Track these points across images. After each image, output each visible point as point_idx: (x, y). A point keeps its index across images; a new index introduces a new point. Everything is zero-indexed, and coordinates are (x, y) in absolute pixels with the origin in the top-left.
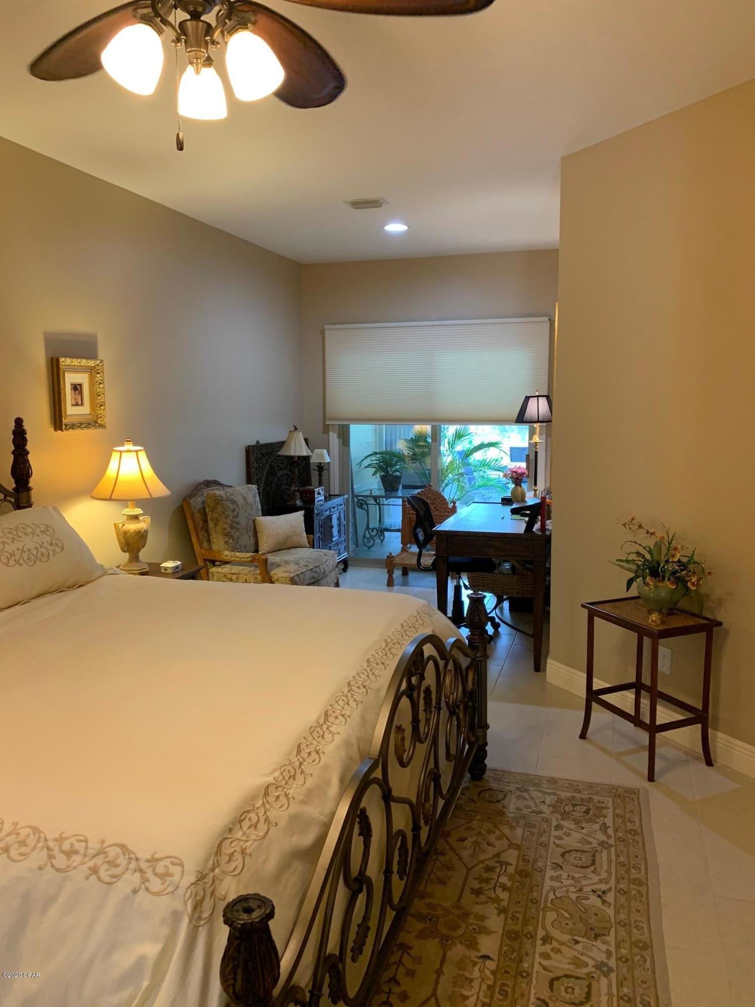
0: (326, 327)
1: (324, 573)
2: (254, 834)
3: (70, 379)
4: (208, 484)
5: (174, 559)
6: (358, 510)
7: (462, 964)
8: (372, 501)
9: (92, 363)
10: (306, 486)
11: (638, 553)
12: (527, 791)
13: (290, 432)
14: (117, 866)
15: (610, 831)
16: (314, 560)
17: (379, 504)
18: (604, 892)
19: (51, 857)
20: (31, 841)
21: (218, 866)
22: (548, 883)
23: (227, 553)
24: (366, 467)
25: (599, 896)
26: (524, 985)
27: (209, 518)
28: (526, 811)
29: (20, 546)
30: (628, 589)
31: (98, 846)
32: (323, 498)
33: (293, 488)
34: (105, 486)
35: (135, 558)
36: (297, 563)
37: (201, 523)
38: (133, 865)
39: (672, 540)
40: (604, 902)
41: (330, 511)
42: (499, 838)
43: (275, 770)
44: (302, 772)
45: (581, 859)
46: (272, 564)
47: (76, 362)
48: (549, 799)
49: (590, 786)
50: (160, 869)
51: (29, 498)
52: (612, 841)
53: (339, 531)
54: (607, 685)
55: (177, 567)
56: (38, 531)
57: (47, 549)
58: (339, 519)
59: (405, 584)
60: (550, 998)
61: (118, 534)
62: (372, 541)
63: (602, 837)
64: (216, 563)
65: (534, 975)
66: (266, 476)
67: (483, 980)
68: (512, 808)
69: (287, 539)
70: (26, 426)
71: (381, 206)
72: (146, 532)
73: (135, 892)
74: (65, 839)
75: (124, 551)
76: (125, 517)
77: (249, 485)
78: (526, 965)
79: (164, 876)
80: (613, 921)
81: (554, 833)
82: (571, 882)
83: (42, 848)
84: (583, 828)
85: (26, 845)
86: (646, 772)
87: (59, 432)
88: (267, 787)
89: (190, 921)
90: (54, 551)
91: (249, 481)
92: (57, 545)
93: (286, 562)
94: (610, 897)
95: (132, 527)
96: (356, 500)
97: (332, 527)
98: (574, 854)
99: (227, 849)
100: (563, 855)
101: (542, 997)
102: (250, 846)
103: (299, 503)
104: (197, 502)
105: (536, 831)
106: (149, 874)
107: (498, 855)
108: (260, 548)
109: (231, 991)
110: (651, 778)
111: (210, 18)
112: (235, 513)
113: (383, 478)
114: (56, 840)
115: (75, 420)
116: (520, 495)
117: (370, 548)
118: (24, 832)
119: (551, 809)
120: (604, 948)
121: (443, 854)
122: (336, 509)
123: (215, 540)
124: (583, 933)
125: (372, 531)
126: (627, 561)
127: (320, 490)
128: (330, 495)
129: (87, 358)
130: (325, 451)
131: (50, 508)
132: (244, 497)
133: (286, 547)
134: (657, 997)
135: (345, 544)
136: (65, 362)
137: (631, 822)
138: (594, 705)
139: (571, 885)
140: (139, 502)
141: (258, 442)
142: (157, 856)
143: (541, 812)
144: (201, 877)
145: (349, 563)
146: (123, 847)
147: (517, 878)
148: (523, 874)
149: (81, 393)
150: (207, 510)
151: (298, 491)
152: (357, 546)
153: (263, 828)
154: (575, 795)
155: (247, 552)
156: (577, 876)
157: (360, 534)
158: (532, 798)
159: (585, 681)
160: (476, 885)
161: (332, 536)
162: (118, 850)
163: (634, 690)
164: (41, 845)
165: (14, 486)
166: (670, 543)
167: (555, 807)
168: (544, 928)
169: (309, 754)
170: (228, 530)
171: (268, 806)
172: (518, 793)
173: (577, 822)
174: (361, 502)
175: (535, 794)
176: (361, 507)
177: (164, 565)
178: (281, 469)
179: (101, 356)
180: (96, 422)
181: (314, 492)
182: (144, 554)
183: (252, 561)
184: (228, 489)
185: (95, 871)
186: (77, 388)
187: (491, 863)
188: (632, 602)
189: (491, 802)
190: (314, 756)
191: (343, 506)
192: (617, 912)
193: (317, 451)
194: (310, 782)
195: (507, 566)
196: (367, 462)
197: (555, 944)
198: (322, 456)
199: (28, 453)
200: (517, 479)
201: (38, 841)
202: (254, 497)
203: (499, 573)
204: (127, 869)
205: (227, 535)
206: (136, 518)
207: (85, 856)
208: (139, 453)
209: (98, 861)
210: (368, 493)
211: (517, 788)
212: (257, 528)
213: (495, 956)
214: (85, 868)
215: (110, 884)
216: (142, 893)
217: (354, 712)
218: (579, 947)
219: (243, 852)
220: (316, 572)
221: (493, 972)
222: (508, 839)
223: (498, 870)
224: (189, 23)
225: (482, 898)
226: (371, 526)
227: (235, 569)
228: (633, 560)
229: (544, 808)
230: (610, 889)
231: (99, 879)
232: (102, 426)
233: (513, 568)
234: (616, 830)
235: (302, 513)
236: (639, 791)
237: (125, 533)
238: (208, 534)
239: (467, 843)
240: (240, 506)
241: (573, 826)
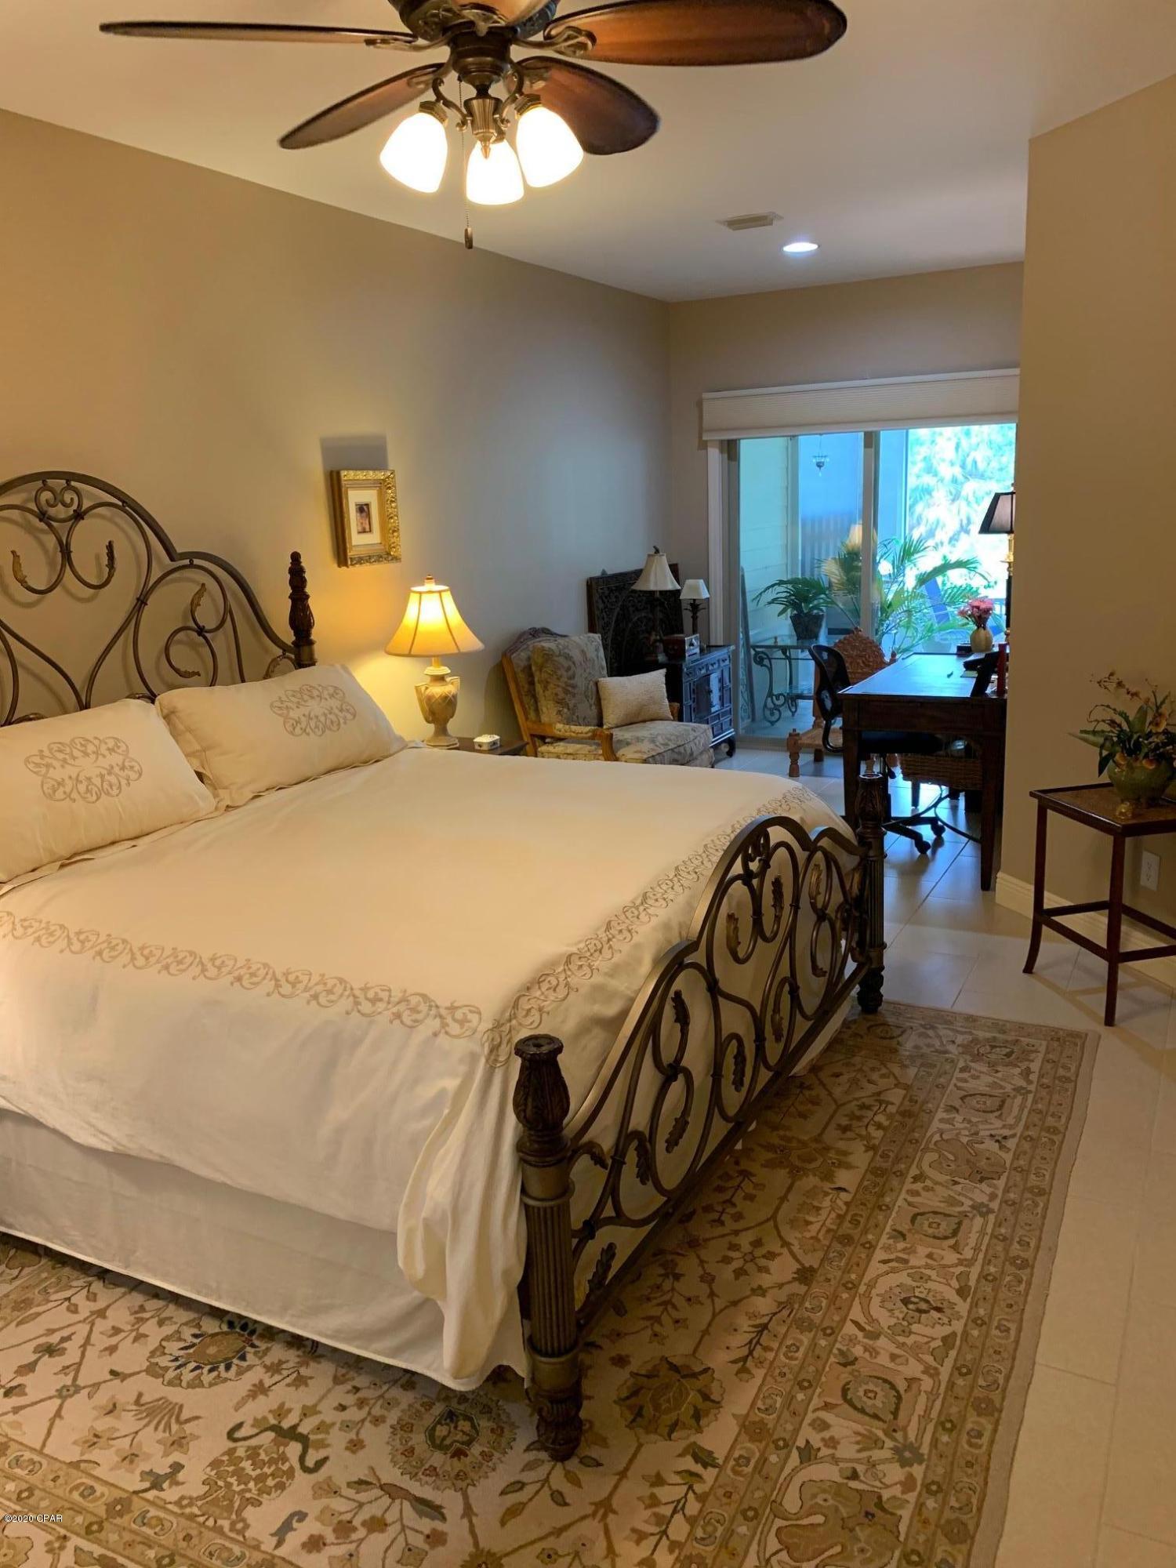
0: (705, 395)
1: (692, 754)
2: (552, 996)
3: (354, 498)
4: (535, 633)
5: (491, 733)
6: (755, 667)
7: (812, 1193)
8: (779, 654)
9: (381, 475)
10: (673, 633)
11: (1112, 723)
12: (933, 1028)
13: (649, 556)
14: (419, 1012)
15: (1033, 1077)
16: (677, 737)
17: (789, 658)
18: (1005, 1138)
19: (357, 1003)
20: (339, 989)
21: (515, 1018)
22: (936, 1125)
23: (559, 726)
24: (769, 603)
25: (997, 1141)
26: (881, 1217)
27: (536, 679)
28: (925, 1050)
29: (306, 711)
30: (1101, 772)
31: (400, 995)
32: (697, 650)
33: (653, 638)
34: (402, 638)
35: (442, 730)
36: (653, 741)
37: (526, 686)
38: (433, 1012)
39: (1163, 702)
40: (1002, 1147)
41: (707, 669)
42: (883, 1076)
43: (580, 942)
44: (610, 947)
45: (985, 1103)
46: (619, 741)
47: (361, 475)
48: (960, 1039)
49: (1021, 1027)
50: (459, 1015)
51: (311, 654)
52: (1032, 1088)
53: (721, 698)
54: (1067, 903)
55: (494, 743)
56: (325, 694)
57: (337, 716)
58: (721, 680)
59: (818, 773)
60: (910, 1230)
61: (420, 701)
62: (776, 712)
63: (1022, 1083)
64: (547, 740)
65: (896, 1208)
66: (616, 621)
67: (833, 1209)
68: (909, 1045)
69: (642, 707)
70: (304, 563)
71: (771, 224)
72: (455, 697)
73: (435, 1035)
74: (368, 989)
75: (429, 722)
76: (429, 678)
77: (591, 635)
78: (887, 1199)
79: (462, 1022)
80: (1008, 1165)
81: (957, 1074)
82: (966, 1125)
83: (349, 996)
84: (997, 1072)
85: (333, 993)
86: (1103, 1014)
87: (344, 568)
88: (570, 955)
89: (487, 1061)
90: (345, 718)
91: (592, 629)
92: (348, 711)
93: (638, 740)
94: (1011, 1144)
95: (438, 690)
96: (753, 652)
97: (710, 692)
98: (978, 1098)
99: (524, 1004)
100: (962, 1098)
101: (900, 1229)
102: (548, 1005)
103: (661, 658)
104: (520, 658)
105: (934, 1071)
106: (449, 1020)
107: (879, 1094)
108: (605, 721)
109: (523, 1114)
110: (1109, 1020)
111: (498, 90)
112: (571, 673)
113: (796, 621)
114: (361, 989)
115: (363, 552)
116: (983, 643)
117: (773, 723)
118: (330, 983)
119: (961, 1050)
120: (988, 1190)
121: (809, 1088)
122: (716, 666)
123: (544, 709)
124: (967, 1175)
125: (778, 699)
126: (1094, 733)
127: (694, 639)
128: (709, 647)
129: (374, 469)
130: (701, 582)
131: (338, 666)
132: (583, 651)
133: (640, 719)
134: (1040, 1239)
135: (731, 717)
136: (347, 475)
137: (1064, 1067)
138: (1045, 929)
139: (965, 1128)
140: (444, 659)
141: (604, 572)
142: (456, 1005)
143: (946, 1052)
144: (497, 1026)
145: (737, 744)
146: (424, 997)
147: (898, 1117)
148: (906, 1114)
149: (369, 516)
150: (533, 668)
151: (661, 641)
152: (753, 720)
153: (562, 992)
154: (997, 1035)
155: (587, 725)
156: (974, 1120)
157: (759, 705)
158: (939, 1037)
159: (1032, 895)
160: (844, 1122)
161: (711, 705)
162: (418, 998)
163: (1107, 912)
164: (347, 993)
165: (294, 638)
166: (1158, 708)
167: (966, 1049)
168: (919, 1167)
169: (621, 931)
170: (561, 695)
171: (569, 973)
172: (923, 1030)
173: (992, 1065)
174: (761, 656)
175: (942, 1032)
176: (760, 662)
177: (478, 740)
178: (637, 610)
179: (392, 465)
180: (388, 554)
181: (684, 642)
182: (452, 726)
183: (593, 737)
184: (561, 641)
185: (398, 1016)
186: (363, 509)
187: (867, 1101)
188: (1105, 790)
189: (885, 1038)
190: (626, 934)
191: (727, 662)
192: (1016, 1157)
193: (689, 582)
194: (617, 958)
195: (960, 745)
196: (770, 595)
197: (928, 1183)
198: (696, 589)
199: (307, 597)
200: (980, 617)
201: (345, 990)
202: (597, 650)
203: (947, 755)
204: (428, 1015)
205: (560, 702)
206: (440, 679)
207: (389, 1003)
208: (443, 594)
209: (402, 1007)
210: (771, 642)
211: (921, 1025)
212: (601, 693)
213: (852, 1189)
214: (388, 1014)
215: (411, 1027)
216: (442, 1035)
217: (681, 898)
218: (958, 1188)
219: (540, 1010)
220: (679, 753)
221: (847, 1204)
222: (896, 1078)
223: (875, 1109)
224: (475, 102)
225: (849, 1134)
226: (775, 692)
227: (571, 748)
228: (1103, 731)
229: (952, 1048)
230: (1014, 1136)
231: (402, 1022)
232: (396, 559)
233: (967, 748)
234: (1041, 1076)
235: (663, 671)
236: (1087, 1035)
237: (429, 698)
238: (536, 702)
239: (844, 1079)
240: (577, 663)
241: (985, 1069)
